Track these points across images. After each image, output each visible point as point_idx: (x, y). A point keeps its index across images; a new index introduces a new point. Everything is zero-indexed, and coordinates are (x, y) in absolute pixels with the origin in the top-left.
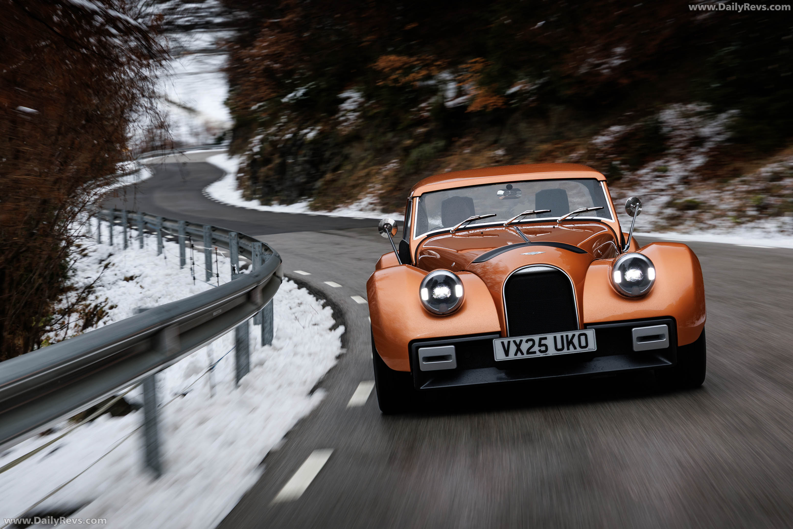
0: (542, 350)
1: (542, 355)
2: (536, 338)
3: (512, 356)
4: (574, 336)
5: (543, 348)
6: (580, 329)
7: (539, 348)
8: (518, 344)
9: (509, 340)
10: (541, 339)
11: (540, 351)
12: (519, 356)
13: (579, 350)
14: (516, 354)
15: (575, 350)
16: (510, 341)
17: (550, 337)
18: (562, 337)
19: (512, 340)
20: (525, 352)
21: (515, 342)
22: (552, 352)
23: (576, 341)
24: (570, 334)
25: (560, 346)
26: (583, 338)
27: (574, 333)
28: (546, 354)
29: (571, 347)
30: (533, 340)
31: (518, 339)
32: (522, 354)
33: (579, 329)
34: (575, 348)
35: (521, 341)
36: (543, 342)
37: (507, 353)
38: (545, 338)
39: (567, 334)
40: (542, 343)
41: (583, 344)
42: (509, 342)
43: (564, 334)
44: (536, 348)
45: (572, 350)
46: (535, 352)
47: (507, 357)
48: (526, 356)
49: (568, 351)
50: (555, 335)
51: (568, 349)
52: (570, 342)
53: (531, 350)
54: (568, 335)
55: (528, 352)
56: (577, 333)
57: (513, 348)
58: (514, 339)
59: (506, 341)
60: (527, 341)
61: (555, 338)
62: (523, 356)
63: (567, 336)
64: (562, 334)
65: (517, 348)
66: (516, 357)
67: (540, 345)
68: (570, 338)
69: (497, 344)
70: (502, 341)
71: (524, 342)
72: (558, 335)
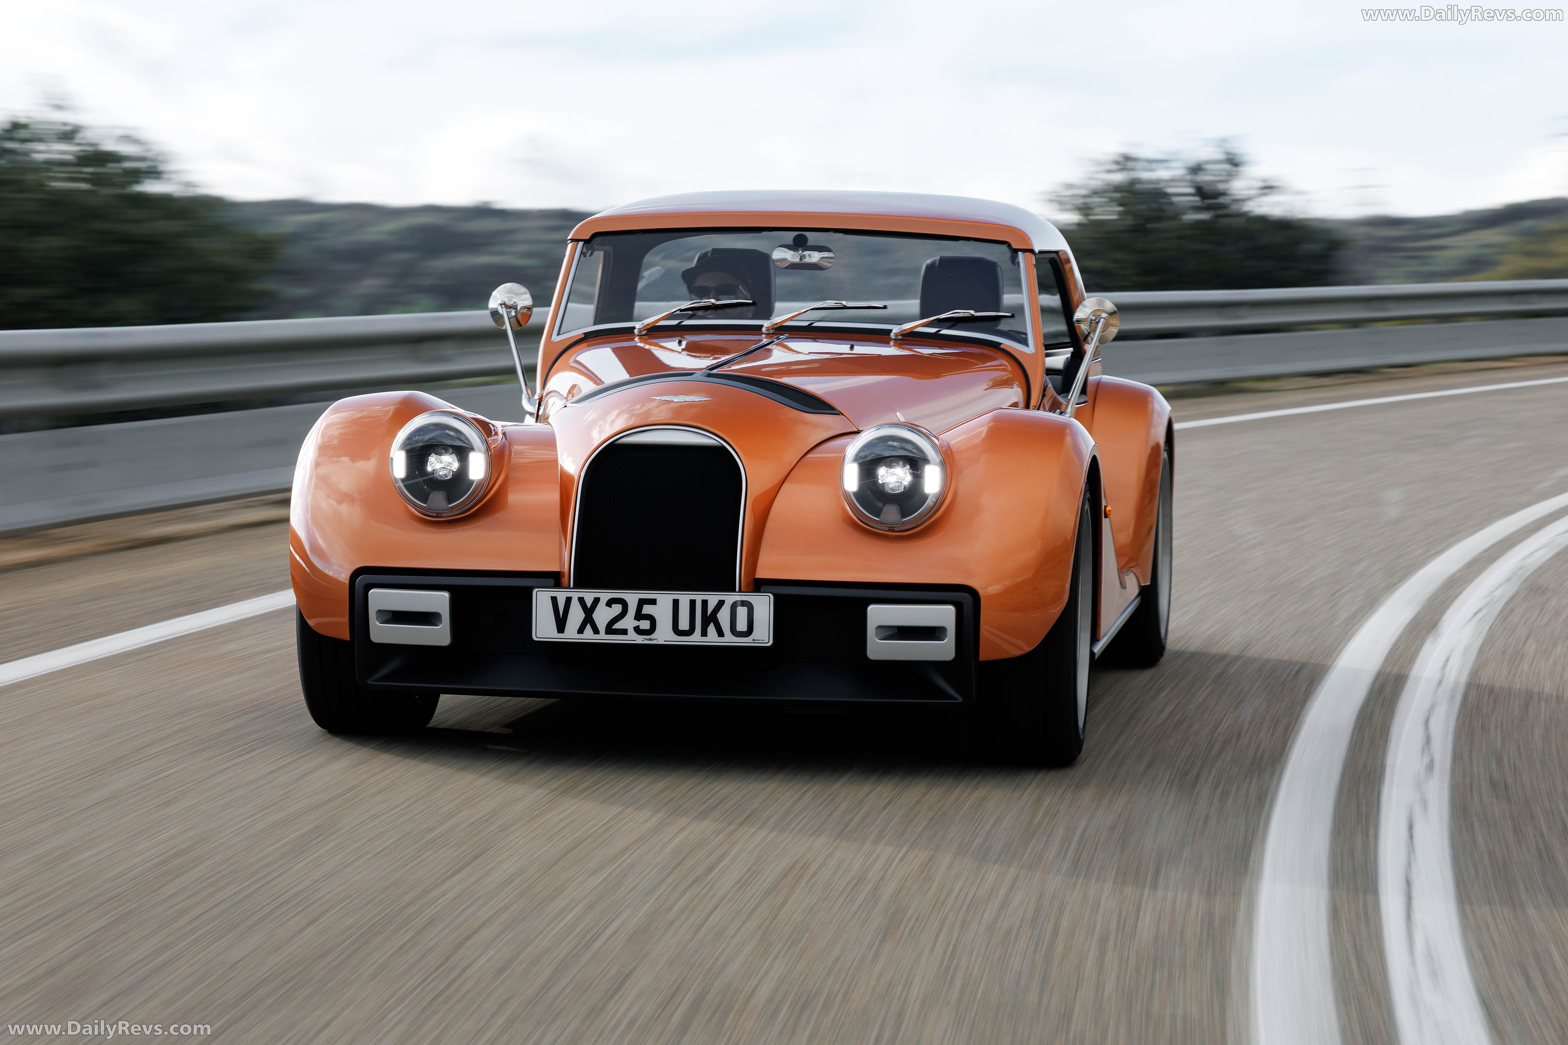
0: (641, 628)
1: (640, 640)
2: (632, 598)
3: (571, 634)
4: (721, 603)
5: (645, 625)
6: (740, 591)
7: (636, 623)
8: (589, 607)
9: (569, 595)
10: (642, 603)
11: (637, 630)
12: (588, 635)
13: (729, 639)
14: (581, 630)
15: (721, 639)
16: (571, 597)
17: (664, 600)
18: (693, 603)
19: (575, 595)
20: (602, 626)
21: (581, 600)
22: (664, 635)
23: (724, 616)
24: (713, 599)
25: (684, 625)
26: (742, 612)
27: (722, 598)
28: (650, 640)
29: (711, 629)
30: (624, 603)
31: (589, 596)
32: (596, 631)
33: (737, 589)
34: (721, 633)
35: (597, 601)
36: (647, 609)
37: (561, 624)
38: (653, 602)
39: (705, 597)
40: (642, 613)
41: (742, 626)
42: (569, 600)
43: (699, 597)
44: (628, 622)
45: (712, 638)
46: (626, 630)
47: (561, 635)
48: (603, 637)
49: (704, 639)
50: (676, 597)
51: (704, 633)
52: (711, 619)
53: (618, 626)
54: (707, 600)
55: (610, 630)
56: (730, 598)
57: (576, 615)
58: (581, 595)
59: (561, 596)
60: (610, 603)
61: (676, 603)
62: (596, 636)
63: (705, 603)
64: (693, 597)
65: (584, 616)
66: (580, 636)
67: (639, 616)
68: (711, 608)
69: (542, 600)
70: (554, 594)
71: (602, 604)
72: (684, 598)
